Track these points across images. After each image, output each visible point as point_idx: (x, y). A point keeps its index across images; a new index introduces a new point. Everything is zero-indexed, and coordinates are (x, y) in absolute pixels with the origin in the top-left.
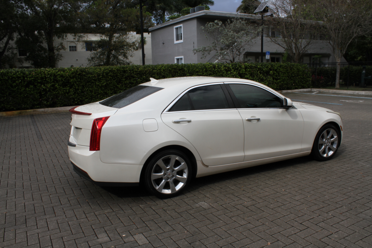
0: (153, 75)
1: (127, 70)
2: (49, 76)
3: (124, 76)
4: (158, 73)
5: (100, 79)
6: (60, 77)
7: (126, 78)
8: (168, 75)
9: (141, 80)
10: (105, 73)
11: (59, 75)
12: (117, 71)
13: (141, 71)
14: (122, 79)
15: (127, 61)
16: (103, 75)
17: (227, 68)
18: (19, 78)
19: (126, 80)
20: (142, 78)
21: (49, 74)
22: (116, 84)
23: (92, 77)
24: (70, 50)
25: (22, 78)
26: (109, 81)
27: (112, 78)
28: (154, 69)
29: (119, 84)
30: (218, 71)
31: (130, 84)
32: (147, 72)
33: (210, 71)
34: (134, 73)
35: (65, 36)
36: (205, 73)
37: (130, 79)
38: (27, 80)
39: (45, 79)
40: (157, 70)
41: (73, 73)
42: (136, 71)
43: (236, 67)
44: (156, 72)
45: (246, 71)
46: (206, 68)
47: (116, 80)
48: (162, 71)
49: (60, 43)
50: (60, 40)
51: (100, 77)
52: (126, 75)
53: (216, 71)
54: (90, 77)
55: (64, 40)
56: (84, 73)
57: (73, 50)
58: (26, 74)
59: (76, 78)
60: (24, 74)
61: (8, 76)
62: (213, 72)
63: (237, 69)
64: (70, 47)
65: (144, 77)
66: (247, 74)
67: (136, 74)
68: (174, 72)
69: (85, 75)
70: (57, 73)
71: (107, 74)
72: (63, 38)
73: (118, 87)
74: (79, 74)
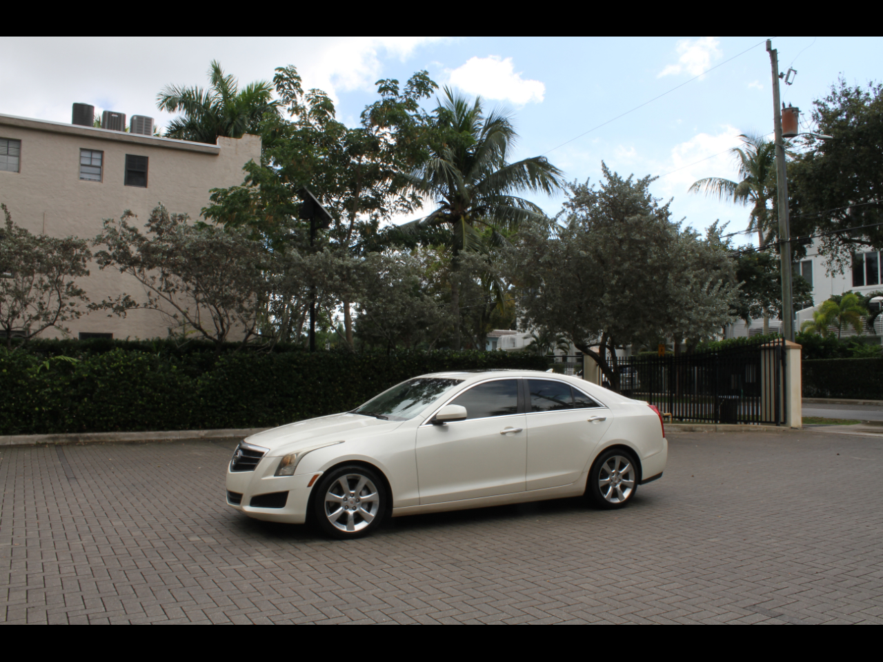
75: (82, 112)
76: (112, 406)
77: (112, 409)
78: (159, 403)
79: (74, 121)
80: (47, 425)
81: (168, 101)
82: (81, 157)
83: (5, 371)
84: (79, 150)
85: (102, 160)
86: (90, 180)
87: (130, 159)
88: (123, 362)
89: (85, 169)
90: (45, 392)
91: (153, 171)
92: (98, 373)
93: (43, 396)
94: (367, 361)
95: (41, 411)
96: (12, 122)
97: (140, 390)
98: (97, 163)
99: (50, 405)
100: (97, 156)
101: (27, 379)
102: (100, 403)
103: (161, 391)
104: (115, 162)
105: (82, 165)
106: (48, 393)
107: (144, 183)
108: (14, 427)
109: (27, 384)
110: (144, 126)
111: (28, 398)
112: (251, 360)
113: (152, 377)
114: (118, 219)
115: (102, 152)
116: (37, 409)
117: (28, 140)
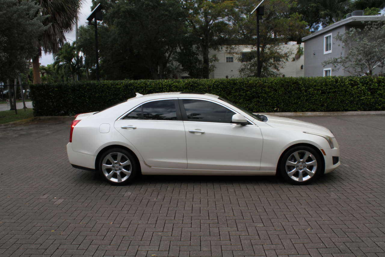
0: (263, 88)
1: (237, 83)
2: (165, 87)
3: (234, 89)
4: (269, 86)
5: (211, 90)
6: (174, 88)
7: (236, 90)
8: (280, 88)
9: (250, 93)
10: (215, 85)
11: (174, 85)
12: (227, 83)
13: (251, 83)
14: (232, 91)
15: (277, 72)
16: (213, 87)
17: (352, 82)
18: (142, 87)
19: (235, 93)
20: (252, 91)
21: (165, 85)
22: (226, 95)
23: (203, 88)
24: (227, 61)
25: (144, 88)
26: (219, 92)
27: (222, 90)
28: (266, 82)
29: (229, 95)
30: (340, 85)
31: (239, 96)
32: (258, 85)
33: (330, 85)
34: (243, 86)
35: (220, 48)
36: (324, 87)
37: (240, 91)
38: (147, 89)
39: (162, 89)
40: (269, 83)
41: (186, 84)
42: (246, 84)
43: (366, 81)
44: (267, 85)
45: (379, 86)
46: (326, 82)
47: (226, 92)
48: (273, 85)
49: (213, 55)
50: (216, 52)
51: (210, 89)
52: (236, 87)
53: (339, 85)
54: (202, 88)
55: (220, 52)
56: (196, 85)
57: (230, 61)
58: (148, 84)
59: (188, 89)
60: (146, 84)
61: (134, 86)
62: (335, 86)
63: (367, 84)
64: (227, 58)
65: (253, 90)
66: (380, 90)
67: (245, 87)
68: (286, 85)
69: (196, 87)
70: (172, 84)
71: (217, 86)
72: (219, 50)
73: (228, 98)
74: (192, 86)
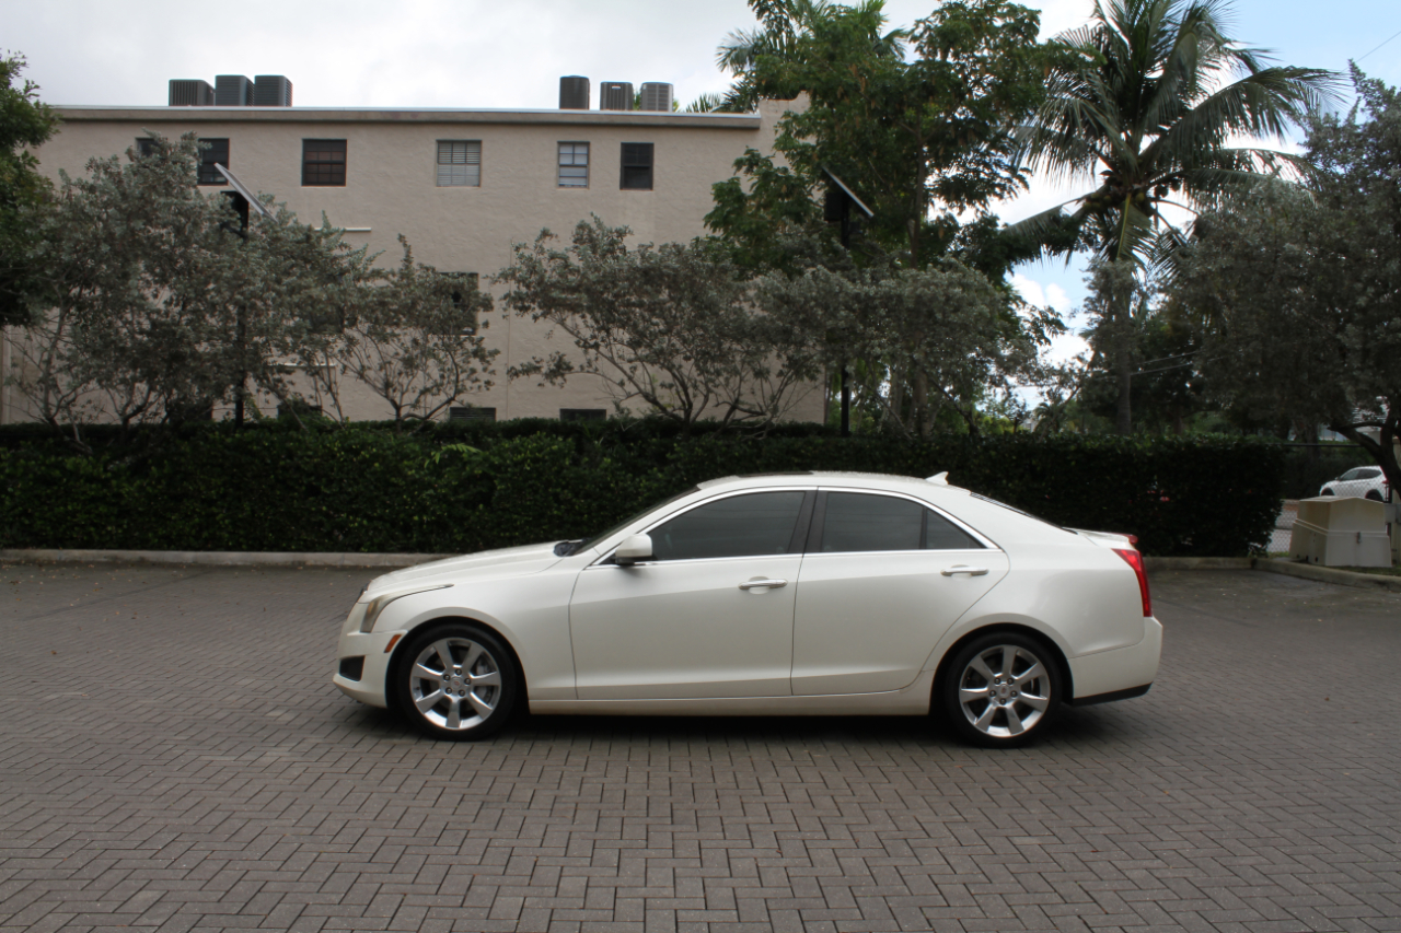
75: (573, 90)
76: (516, 516)
77: (516, 521)
78: (582, 515)
79: (562, 105)
80: (433, 540)
81: (733, 55)
82: (559, 154)
83: (377, 465)
84: (556, 145)
85: (588, 155)
86: (573, 186)
87: (628, 150)
88: (531, 453)
89: (565, 171)
90: (428, 495)
91: (661, 164)
92: (497, 468)
93: (424, 500)
94: (924, 453)
95: (421, 522)
96: (469, 118)
97: (556, 495)
98: (582, 161)
99: (434, 513)
100: (581, 150)
101: (405, 477)
102: (500, 513)
103: (587, 496)
104: (607, 156)
105: (562, 166)
106: (430, 495)
107: (648, 185)
108: (392, 542)
109: (404, 483)
110: (657, 98)
111: (405, 503)
112: (724, 449)
113: (572, 475)
114: (531, 244)
115: (587, 144)
116: (416, 518)
117: (491, 141)
